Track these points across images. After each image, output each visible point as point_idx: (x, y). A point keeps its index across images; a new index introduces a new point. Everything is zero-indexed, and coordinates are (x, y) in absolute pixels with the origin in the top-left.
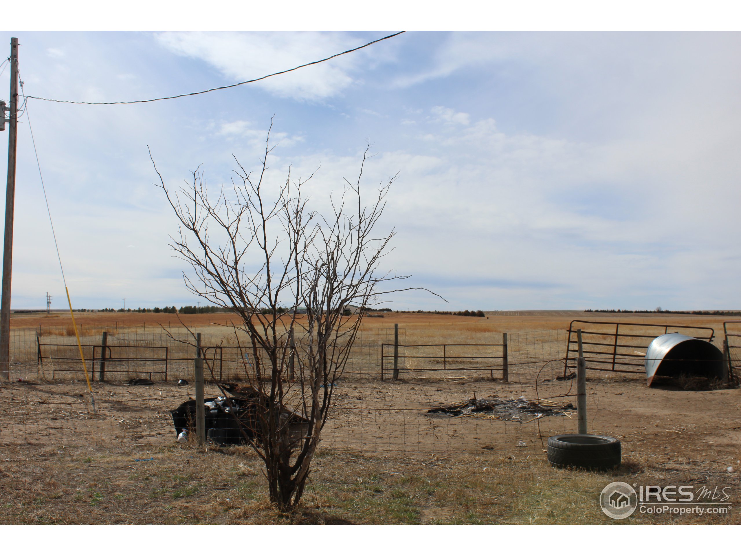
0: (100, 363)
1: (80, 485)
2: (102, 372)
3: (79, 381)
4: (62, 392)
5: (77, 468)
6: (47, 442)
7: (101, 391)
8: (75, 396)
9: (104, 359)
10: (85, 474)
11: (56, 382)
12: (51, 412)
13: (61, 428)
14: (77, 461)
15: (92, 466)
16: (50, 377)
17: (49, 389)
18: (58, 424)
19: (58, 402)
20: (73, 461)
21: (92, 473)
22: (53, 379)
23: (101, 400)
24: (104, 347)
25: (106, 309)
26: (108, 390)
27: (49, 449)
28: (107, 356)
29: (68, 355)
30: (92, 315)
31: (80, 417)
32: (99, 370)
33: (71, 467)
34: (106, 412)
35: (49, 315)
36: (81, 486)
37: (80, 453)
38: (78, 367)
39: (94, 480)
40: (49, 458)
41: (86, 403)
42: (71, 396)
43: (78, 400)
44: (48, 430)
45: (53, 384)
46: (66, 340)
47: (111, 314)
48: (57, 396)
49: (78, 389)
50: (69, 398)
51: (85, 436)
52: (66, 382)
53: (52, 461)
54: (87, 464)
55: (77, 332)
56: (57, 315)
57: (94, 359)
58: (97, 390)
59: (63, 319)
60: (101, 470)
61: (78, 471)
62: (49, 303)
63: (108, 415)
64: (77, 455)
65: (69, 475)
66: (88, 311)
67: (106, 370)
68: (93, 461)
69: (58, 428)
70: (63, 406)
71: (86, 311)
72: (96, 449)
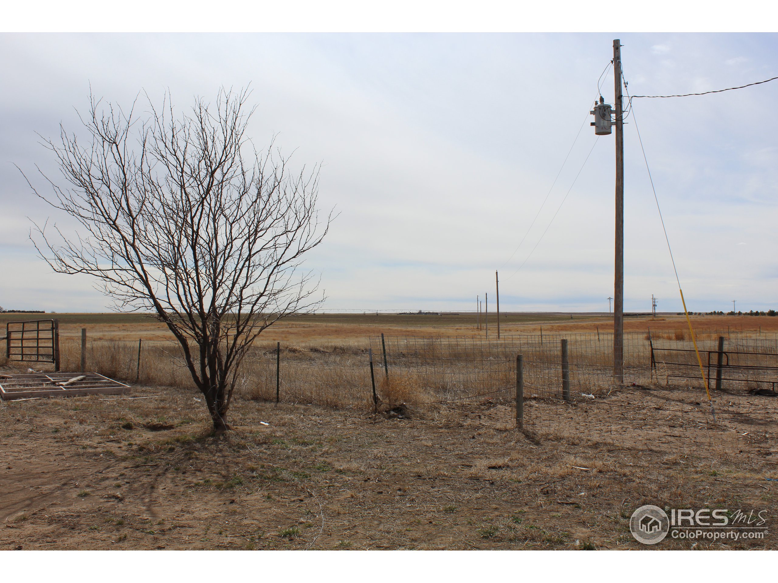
0: (716, 370)
1: (708, 499)
2: (719, 379)
3: (693, 388)
4: (677, 399)
5: (702, 481)
6: (668, 451)
7: (718, 400)
8: (691, 403)
9: (720, 366)
10: (712, 488)
11: (671, 388)
12: (668, 419)
13: (680, 436)
14: (702, 473)
15: (718, 481)
16: (663, 383)
17: (664, 395)
18: (677, 431)
19: (674, 409)
20: (697, 472)
21: (718, 488)
22: (667, 385)
23: (720, 409)
24: (720, 353)
25: (715, 312)
26: (725, 400)
27: (671, 457)
28: (724, 362)
29: (681, 360)
30: (699, 318)
31: (698, 426)
32: (715, 377)
33: (696, 479)
34: (726, 423)
35: (655, 319)
36: (709, 501)
37: (704, 465)
38: (692, 373)
39: (723, 496)
40: (672, 467)
41: (704, 413)
42: (687, 403)
43: (694, 408)
44: (667, 437)
45: (667, 390)
46: (675, 345)
47: (720, 317)
48: (673, 403)
49: (693, 396)
50: (685, 405)
51: (706, 447)
52: (680, 388)
53: (675, 470)
54: (713, 477)
55: (686, 336)
56: (663, 318)
57: (709, 366)
58: (714, 399)
59: (670, 323)
60: (728, 486)
61: (704, 484)
62: (654, 306)
63: (729, 426)
64: (701, 467)
65: (695, 487)
66: (696, 314)
67: (723, 377)
68: (719, 474)
69: (677, 436)
70: (679, 414)
71: (693, 315)
72: (721, 463)
